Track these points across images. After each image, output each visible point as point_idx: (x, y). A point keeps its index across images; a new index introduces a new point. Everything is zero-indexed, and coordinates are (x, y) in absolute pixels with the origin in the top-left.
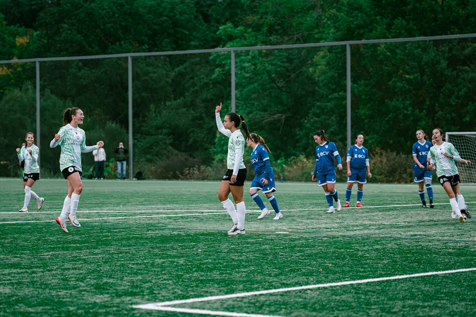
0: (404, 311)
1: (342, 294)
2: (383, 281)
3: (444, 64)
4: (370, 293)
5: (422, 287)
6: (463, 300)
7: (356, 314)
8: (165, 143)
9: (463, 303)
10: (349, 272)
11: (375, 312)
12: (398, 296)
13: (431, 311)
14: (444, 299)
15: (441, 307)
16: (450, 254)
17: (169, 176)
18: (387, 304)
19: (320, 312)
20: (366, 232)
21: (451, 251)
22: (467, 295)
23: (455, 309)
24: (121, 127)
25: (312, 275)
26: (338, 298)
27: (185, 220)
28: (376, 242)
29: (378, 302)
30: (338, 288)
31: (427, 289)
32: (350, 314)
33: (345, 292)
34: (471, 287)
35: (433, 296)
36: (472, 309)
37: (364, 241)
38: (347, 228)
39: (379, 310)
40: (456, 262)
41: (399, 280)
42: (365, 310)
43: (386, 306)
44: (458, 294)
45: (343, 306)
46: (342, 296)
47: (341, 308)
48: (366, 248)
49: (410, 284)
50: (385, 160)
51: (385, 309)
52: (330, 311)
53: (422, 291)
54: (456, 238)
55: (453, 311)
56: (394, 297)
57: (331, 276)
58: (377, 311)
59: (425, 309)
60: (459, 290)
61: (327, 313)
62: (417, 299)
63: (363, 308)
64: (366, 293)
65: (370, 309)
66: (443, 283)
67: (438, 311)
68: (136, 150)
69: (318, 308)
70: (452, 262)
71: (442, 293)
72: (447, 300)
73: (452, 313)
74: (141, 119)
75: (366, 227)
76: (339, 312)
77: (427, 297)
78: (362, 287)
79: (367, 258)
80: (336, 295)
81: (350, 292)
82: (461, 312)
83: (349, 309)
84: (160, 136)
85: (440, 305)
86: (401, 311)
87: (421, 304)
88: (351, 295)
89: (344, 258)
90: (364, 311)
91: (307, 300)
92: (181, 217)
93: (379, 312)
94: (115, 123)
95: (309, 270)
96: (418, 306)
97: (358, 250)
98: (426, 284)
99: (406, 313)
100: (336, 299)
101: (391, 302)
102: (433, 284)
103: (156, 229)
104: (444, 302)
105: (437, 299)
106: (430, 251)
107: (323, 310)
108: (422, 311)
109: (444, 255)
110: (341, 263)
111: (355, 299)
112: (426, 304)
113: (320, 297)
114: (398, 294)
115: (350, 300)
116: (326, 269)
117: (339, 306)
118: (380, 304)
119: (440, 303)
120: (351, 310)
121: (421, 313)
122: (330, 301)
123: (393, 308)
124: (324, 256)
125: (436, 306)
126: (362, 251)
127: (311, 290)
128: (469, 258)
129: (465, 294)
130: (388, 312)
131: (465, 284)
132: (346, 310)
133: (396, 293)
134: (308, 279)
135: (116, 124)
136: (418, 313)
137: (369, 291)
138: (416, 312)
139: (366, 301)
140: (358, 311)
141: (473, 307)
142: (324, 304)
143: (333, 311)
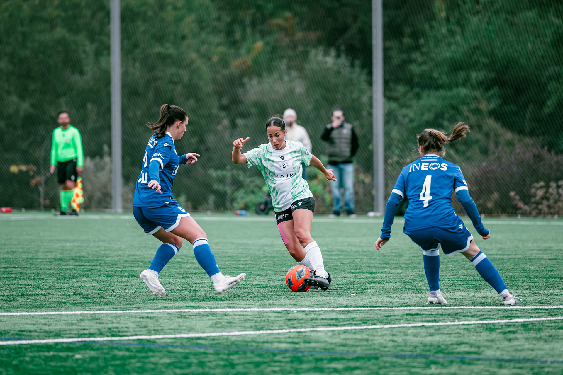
8: (477, 111)
17: (490, 205)
24: (352, 66)
27: (532, 334)
68: (395, 134)
74: (407, 40)
84: (463, 91)
92: (524, 326)
94: (333, 52)
103: (452, 362)
135: (338, 56)
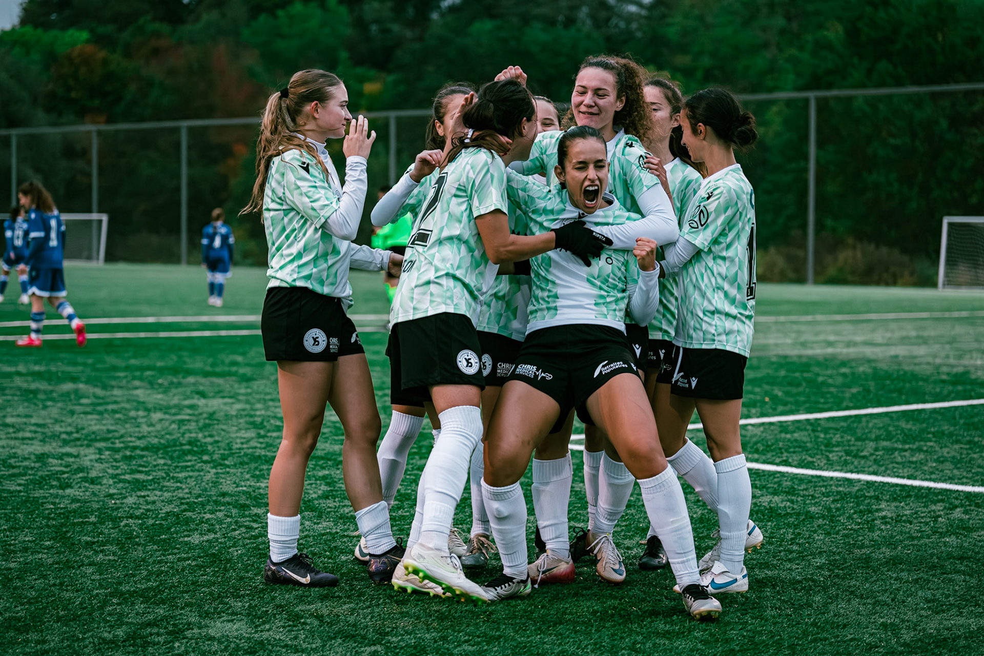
0: (877, 456)
1: (794, 432)
2: (850, 417)
3: (944, 124)
4: (831, 431)
5: (903, 424)
6: (957, 442)
7: (812, 457)
9: (957, 447)
10: (805, 402)
11: (838, 455)
12: (869, 435)
13: (913, 456)
14: (930, 441)
15: (927, 451)
16: (943, 381)
18: (854, 445)
19: (764, 454)
20: (830, 350)
21: (944, 377)
22: (964, 436)
23: (945, 454)
25: (754, 406)
26: (788, 436)
28: (844, 364)
29: (842, 442)
30: (789, 423)
31: (909, 426)
32: (804, 457)
33: (798, 428)
34: (968, 426)
35: (917, 436)
36: (968, 454)
37: (826, 362)
38: (804, 345)
39: (843, 453)
40: (949, 393)
41: (871, 415)
42: (824, 452)
43: (852, 448)
44: (951, 435)
45: (795, 447)
46: (796, 435)
47: (792, 450)
48: (829, 372)
49: (887, 420)
50: (859, 254)
51: (852, 451)
52: (777, 453)
53: (902, 429)
54: (952, 361)
55: (942, 457)
56: (864, 437)
57: (780, 408)
58: (840, 454)
59: (904, 453)
60: (952, 429)
61: (773, 456)
62: (894, 440)
63: (821, 450)
64: (826, 431)
65: (831, 452)
66: (931, 421)
67: (922, 456)
69: (761, 448)
70: (945, 392)
71: (929, 433)
72: (935, 442)
73: (942, 459)
75: (830, 344)
76: (789, 455)
77: (909, 437)
78: (822, 422)
79: (829, 385)
80: (786, 433)
81: (806, 430)
82: (954, 457)
83: (802, 452)
85: (925, 448)
86: (872, 455)
87: (900, 447)
88: (806, 433)
89: (799, 385)
90: (822, 454)
91: (748, 438)
93: (842, 456)
95: (750, 399)
96: (896, 449)
97: (818, 375)
98: (907, 421)
99: (879, 457)
100: (785, 438)
101: (859, 443)
102: (917, 420)
104: (931, 444)
105: (921, 441)
106: (915, 377)
107: (768, 452)
108: (901, 456)
109: (935, 382)
110: (794, 390)
111: (811, 438)
112: (907, 446)
113: (764, 434)
114: (870, 432)
115: (805, 439)
116: (774, 398)
117: (790, 447)
118: (844, 446)
119: (926, 445)
120: (804, 453)
121: (899, 458)
122: (777, 441)
123: (862, 451)
124: (772, 381)
125: (920, 450)
126: (824, 375)
127: (752, 425)
128: (969, 387)
129: (960, 435)
130: (856, 456)
131: (962, 421)
132: (799, 452)
133: (867, 431)
134: (749, 411)
136: (895, 458)
137: (830, 428)
138: (892, 456)
139: (826, 441)
140: (815, 454)
141: (970, 452)
142: (770, 443)
143: (782, 453)
